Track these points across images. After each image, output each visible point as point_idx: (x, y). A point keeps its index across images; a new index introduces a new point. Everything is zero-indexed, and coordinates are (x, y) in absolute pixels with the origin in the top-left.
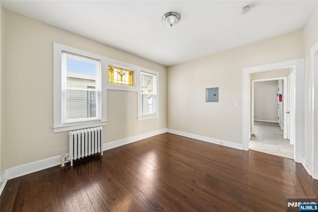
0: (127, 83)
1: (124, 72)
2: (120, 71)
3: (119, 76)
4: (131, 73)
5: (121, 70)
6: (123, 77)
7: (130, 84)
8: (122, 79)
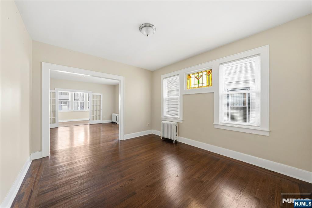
0: (205, 85)
1: (201, 74)
2: (196, 75)
3: (196, 80)
4: (209, 72)
5: (198, 74)
6: (201, 80)
7: (208, 85)
8: (199, 82)
